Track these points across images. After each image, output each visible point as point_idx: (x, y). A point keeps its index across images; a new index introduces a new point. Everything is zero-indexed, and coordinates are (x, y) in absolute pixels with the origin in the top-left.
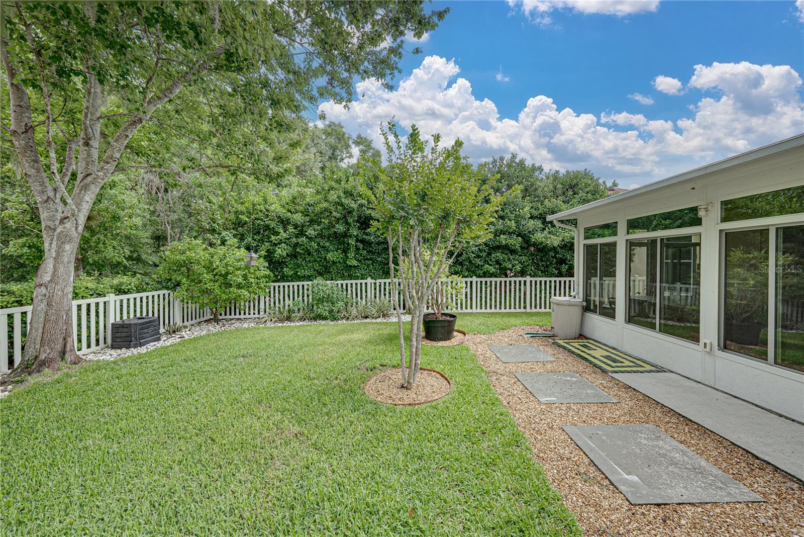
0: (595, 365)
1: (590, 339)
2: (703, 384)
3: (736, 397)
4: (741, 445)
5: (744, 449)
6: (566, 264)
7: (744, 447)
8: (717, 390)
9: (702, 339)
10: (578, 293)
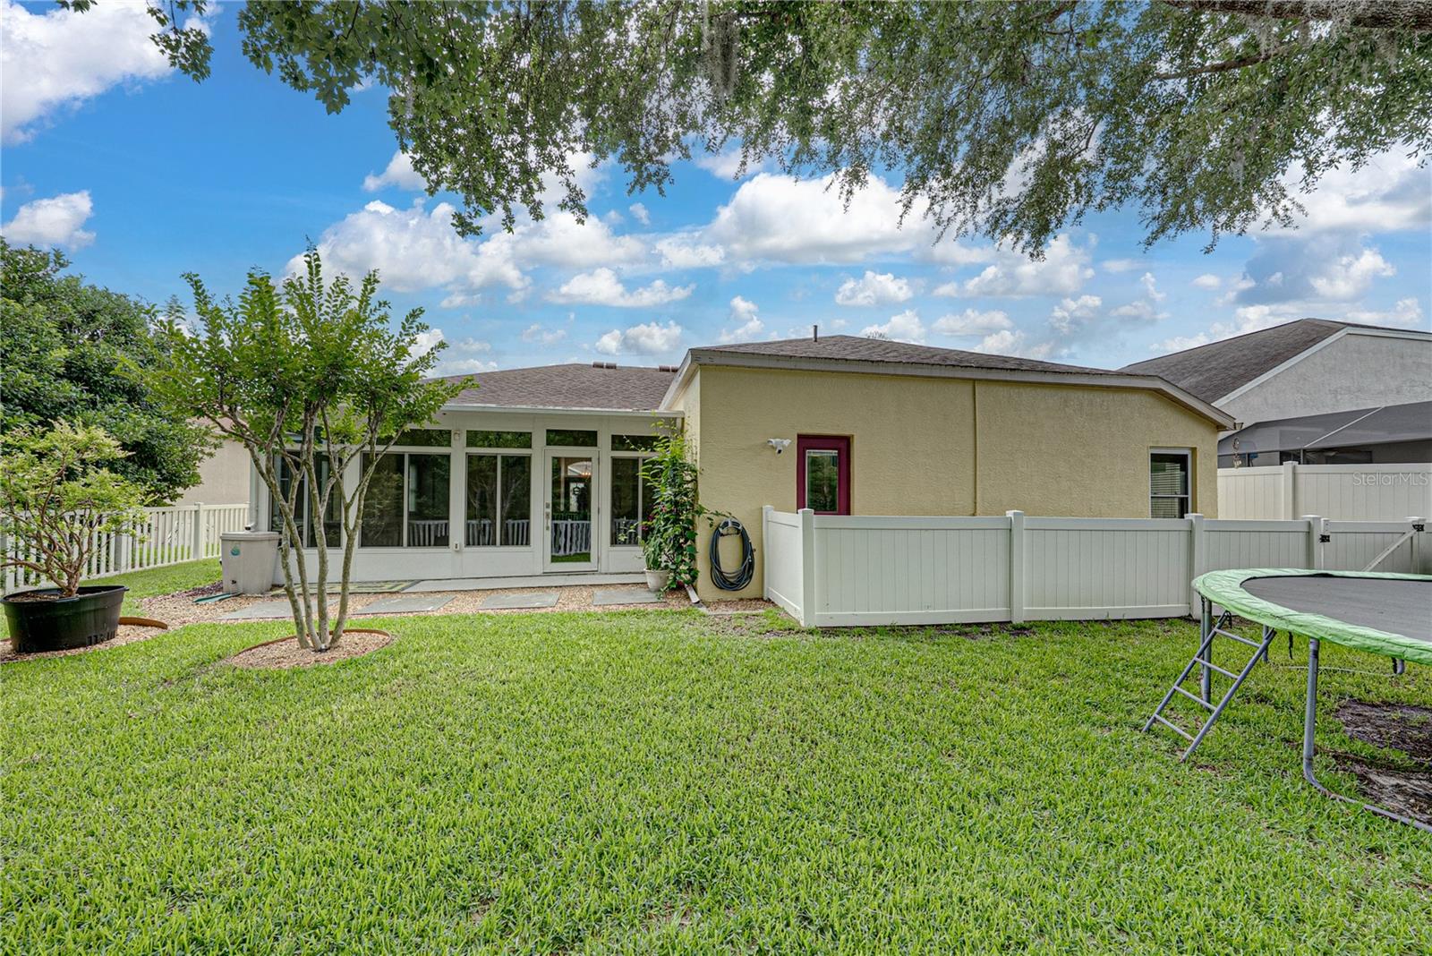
2: (453, 579)
3: (477, 578)
8: (464, 579)
9: (452, 541)
10: (257, 524)
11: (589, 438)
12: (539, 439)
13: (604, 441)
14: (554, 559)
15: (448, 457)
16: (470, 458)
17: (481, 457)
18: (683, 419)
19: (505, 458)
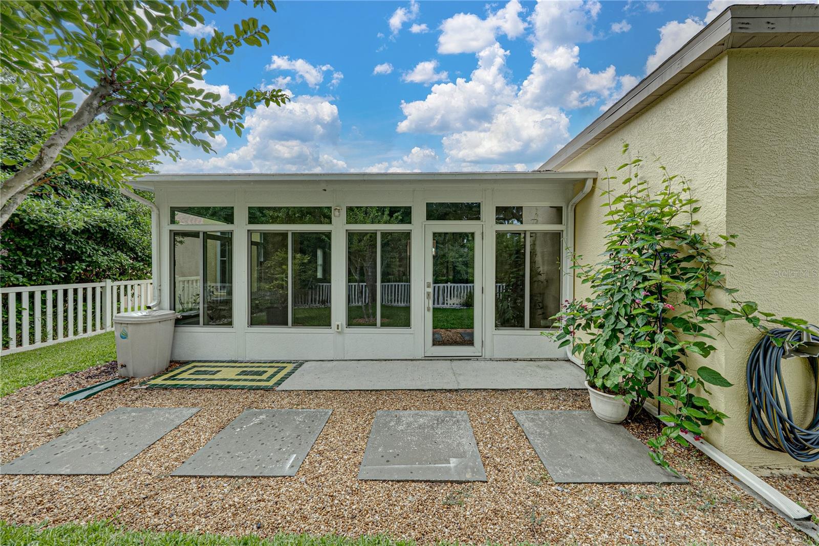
0: (243, 388)
1: (193, 361)
2: (336, 360)
3: (359, 360)
4: (414, 388)
5: (416, 390)
6: (82, 261)
7: (416, 388)
8: (346, 360)
9: (334, 322)
10: (159, 303)
11: (472, 211)
12: (420, 214)
13: (488, 213)
14: (436, 343)
15: (328, 235)
16: (350, 235)
17: (362, 235)
18: (595, 180)
19: (384, 235)
